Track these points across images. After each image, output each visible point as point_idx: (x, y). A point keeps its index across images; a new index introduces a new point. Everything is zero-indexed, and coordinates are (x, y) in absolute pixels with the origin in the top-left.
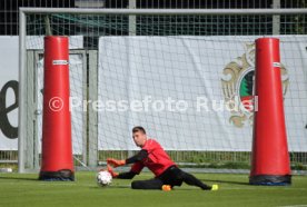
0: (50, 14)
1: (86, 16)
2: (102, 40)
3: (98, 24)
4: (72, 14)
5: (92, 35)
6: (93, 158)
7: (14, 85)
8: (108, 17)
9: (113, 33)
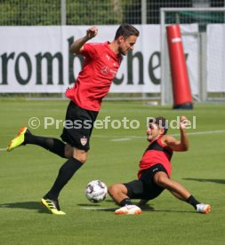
0: (178, 12)
1: (199, 13)
2: (209, 26)
3: (207, 17)
4: (192, 12)
5: (203, 24)
6: (205, 96)
7: (158, 54)
8: (212, 13)
9: (216, 22)
